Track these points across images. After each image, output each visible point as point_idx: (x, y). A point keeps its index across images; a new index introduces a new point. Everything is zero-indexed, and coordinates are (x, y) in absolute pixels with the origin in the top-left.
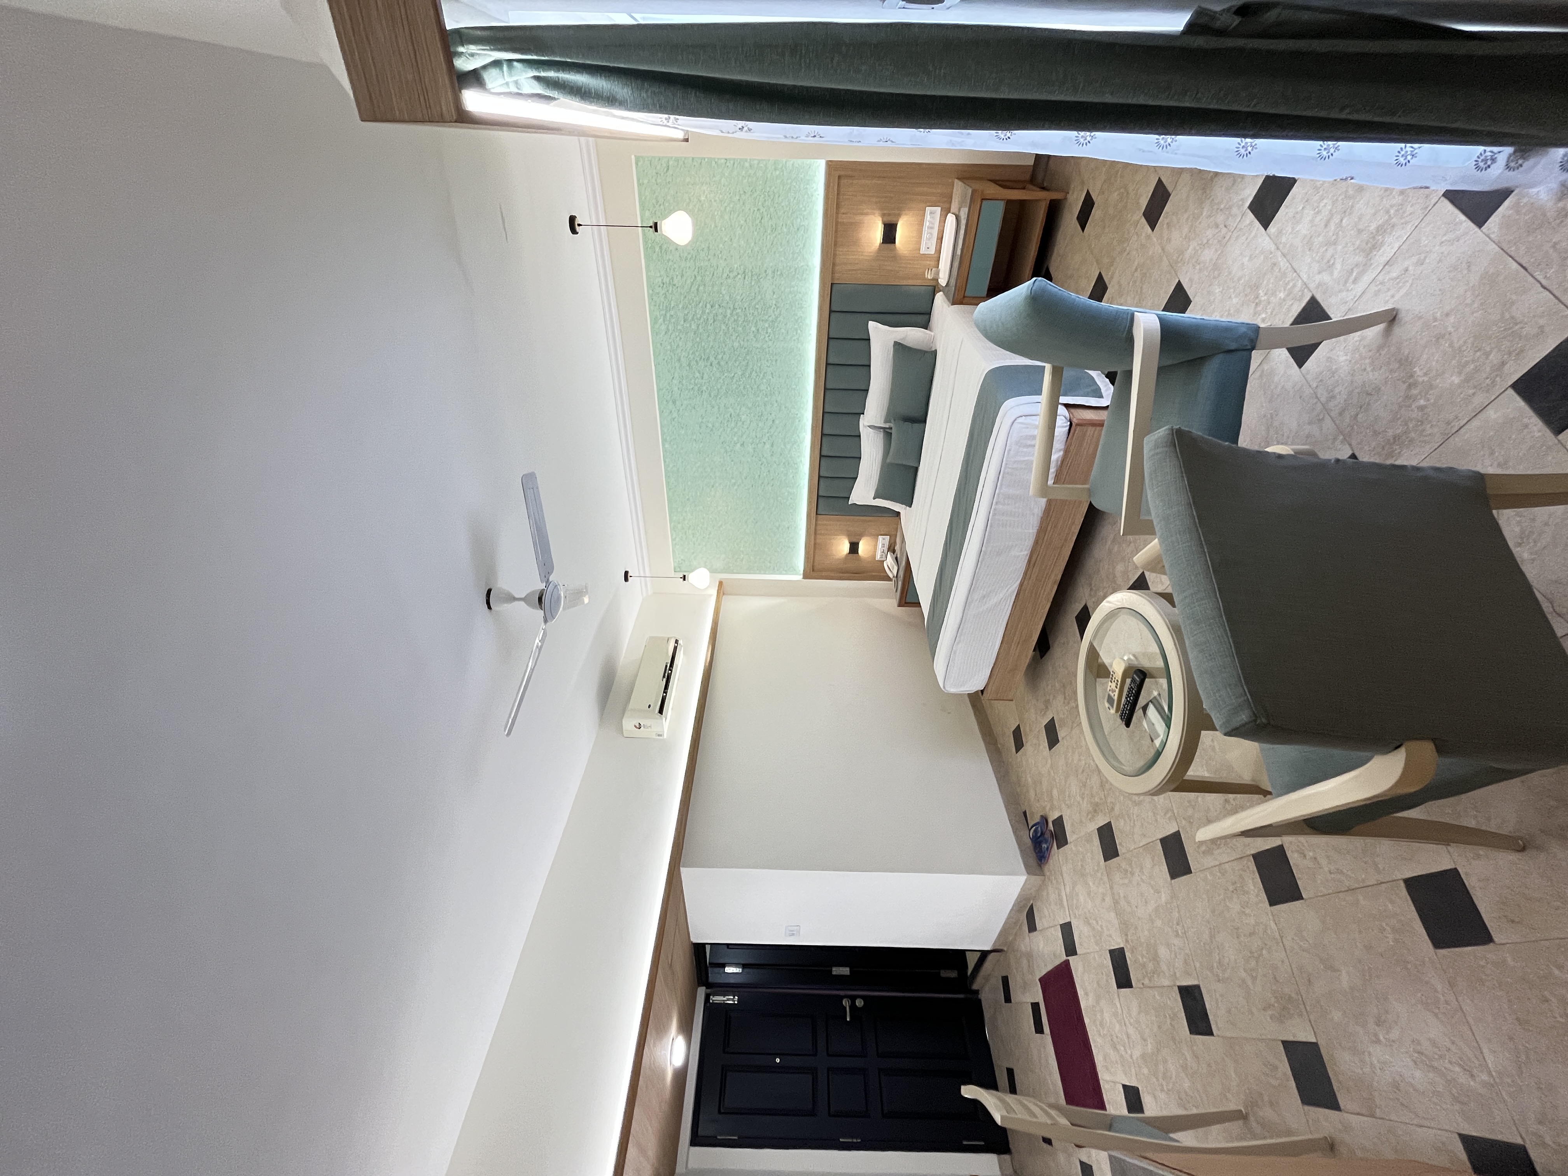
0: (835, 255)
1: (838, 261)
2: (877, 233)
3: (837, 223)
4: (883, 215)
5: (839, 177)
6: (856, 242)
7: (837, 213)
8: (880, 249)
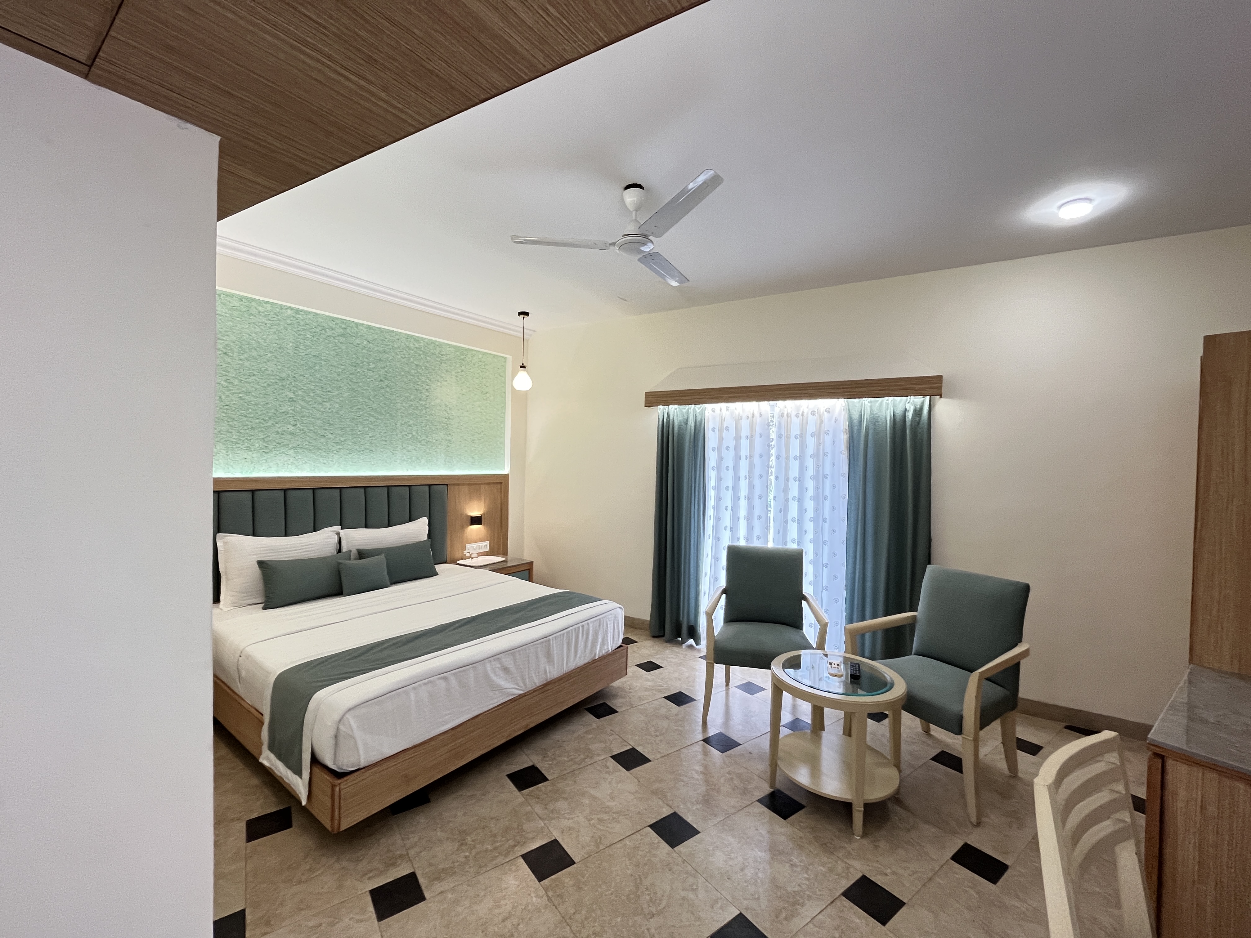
0: (463, 484)
1: (461, 487)
2: (475, 513)
3: (480, 484)
4: (484, 514)
5: (501, 483)
6: (471, 499)
7: (485, 484)
8: (468, 516)
